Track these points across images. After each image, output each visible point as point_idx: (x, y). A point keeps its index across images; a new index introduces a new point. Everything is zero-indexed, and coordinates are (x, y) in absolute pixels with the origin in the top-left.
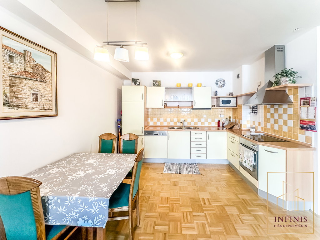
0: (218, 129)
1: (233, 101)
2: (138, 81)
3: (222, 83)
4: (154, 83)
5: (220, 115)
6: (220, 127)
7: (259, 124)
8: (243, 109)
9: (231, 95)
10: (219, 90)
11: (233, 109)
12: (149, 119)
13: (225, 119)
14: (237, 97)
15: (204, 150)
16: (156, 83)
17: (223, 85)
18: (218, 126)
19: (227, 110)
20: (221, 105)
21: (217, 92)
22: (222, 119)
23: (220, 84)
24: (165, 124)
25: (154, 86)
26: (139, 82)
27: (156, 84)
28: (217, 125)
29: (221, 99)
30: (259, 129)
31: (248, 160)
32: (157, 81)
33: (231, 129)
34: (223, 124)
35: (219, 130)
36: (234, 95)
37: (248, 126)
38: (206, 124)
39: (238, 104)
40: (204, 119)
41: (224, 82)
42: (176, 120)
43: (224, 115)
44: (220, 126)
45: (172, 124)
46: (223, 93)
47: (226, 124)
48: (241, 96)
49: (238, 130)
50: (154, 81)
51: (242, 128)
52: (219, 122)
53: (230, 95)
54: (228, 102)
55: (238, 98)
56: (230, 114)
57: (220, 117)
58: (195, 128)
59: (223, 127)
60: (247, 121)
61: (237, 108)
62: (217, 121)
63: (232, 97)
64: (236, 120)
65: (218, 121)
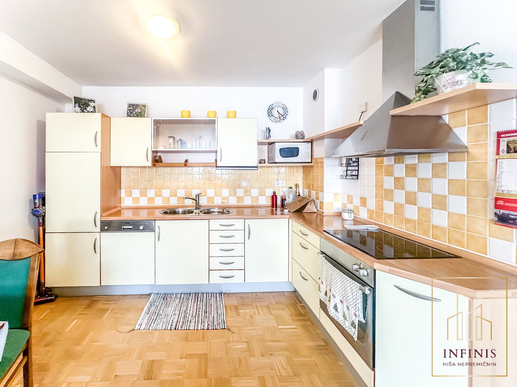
0: (272, 213)
1: (304, 149)
2: (92, 104)
3: (281, 112)
4: (130, 110)
5: (276, 182)
6: (276, 207)
7: (364, 201)
8: (325, 167)
9: (300, 136)
10: (274, 127)
11: (303, 167)
12: (123, 191)
13: (286, 189)
14: (311, 142)
15: (239, 263)
16: (134, 109)
17: (283, 117)
18: (273, 206)
19: (292, 169)
20: (278, 158)
21: (270, 130)
22: (281, 189)
23: (276, 114)
24: (159, 202)
25: (128, 116)
26: (94, 107)
27: (135, 111)
28: (270, 203)
29: (278, 146)
30: (363, 215)
31: (345, 305)
32: (137, 106)
33: (299, 212)
34: (283, 200)
35: (275, 216)
36: (308, 136)
37: (337, 206)
38: (247, 202)
39: (315, 157)
40: (243, 190)
41: (285, 109)
42: (181, 193)
43: (284, 182)
44: (277, 205)
45: (173, 202)
46: (283, 134)
47: (289, 200)
48: (321, 138)
49: (315, 215)
50: (130, 105)
51: (324, 211)
52: (274, 197)
53: (297, 137)
54: (294, 152)
55: (314, 143)
56: (298, 177)
57: (276, 185)
58: (221, 210)
59: (283, 206)
60: (335, 194)
61: (312, 167)
62: (269, 193)
63: (302, 140)
64: (310, 193)
65: (272, 194)
